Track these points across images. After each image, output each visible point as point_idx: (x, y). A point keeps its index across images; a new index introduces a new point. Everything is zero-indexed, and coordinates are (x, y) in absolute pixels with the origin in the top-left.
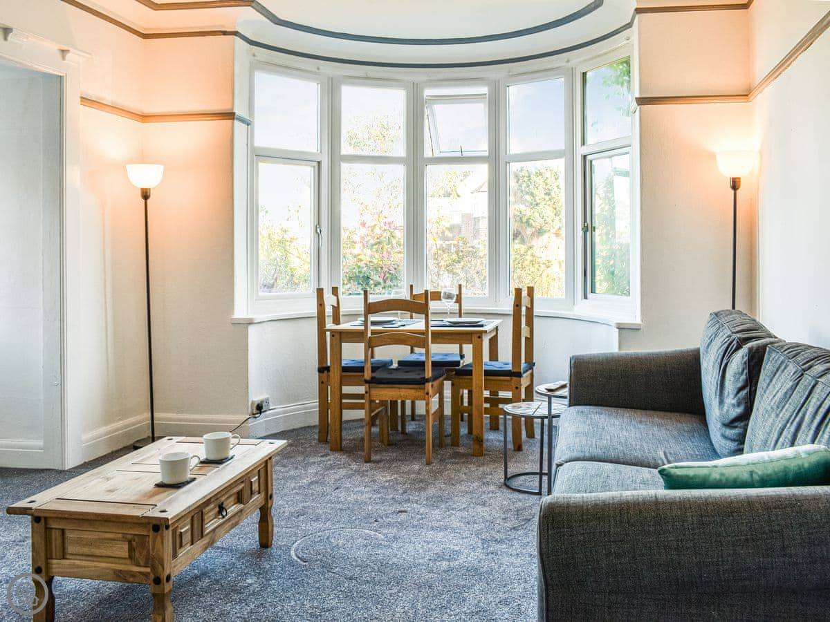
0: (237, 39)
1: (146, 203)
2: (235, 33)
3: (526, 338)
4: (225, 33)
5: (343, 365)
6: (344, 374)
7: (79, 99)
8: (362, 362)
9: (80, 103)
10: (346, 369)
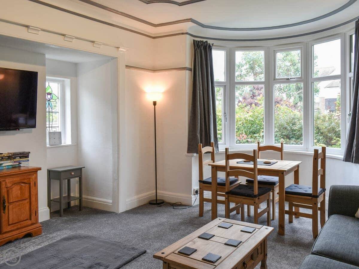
0: (187, 35)
1: (155, 107)
2: (187, 33)
3: (321, 175)
4: (183, 34)
5: (218, 182)
6: (218, 186)
7: (125, 66)
8: (225, 181)
9: (125, 67)
10: (219, 184)
